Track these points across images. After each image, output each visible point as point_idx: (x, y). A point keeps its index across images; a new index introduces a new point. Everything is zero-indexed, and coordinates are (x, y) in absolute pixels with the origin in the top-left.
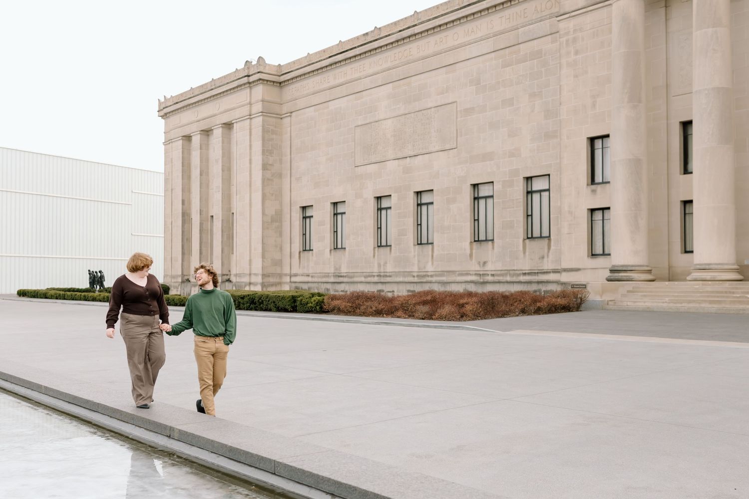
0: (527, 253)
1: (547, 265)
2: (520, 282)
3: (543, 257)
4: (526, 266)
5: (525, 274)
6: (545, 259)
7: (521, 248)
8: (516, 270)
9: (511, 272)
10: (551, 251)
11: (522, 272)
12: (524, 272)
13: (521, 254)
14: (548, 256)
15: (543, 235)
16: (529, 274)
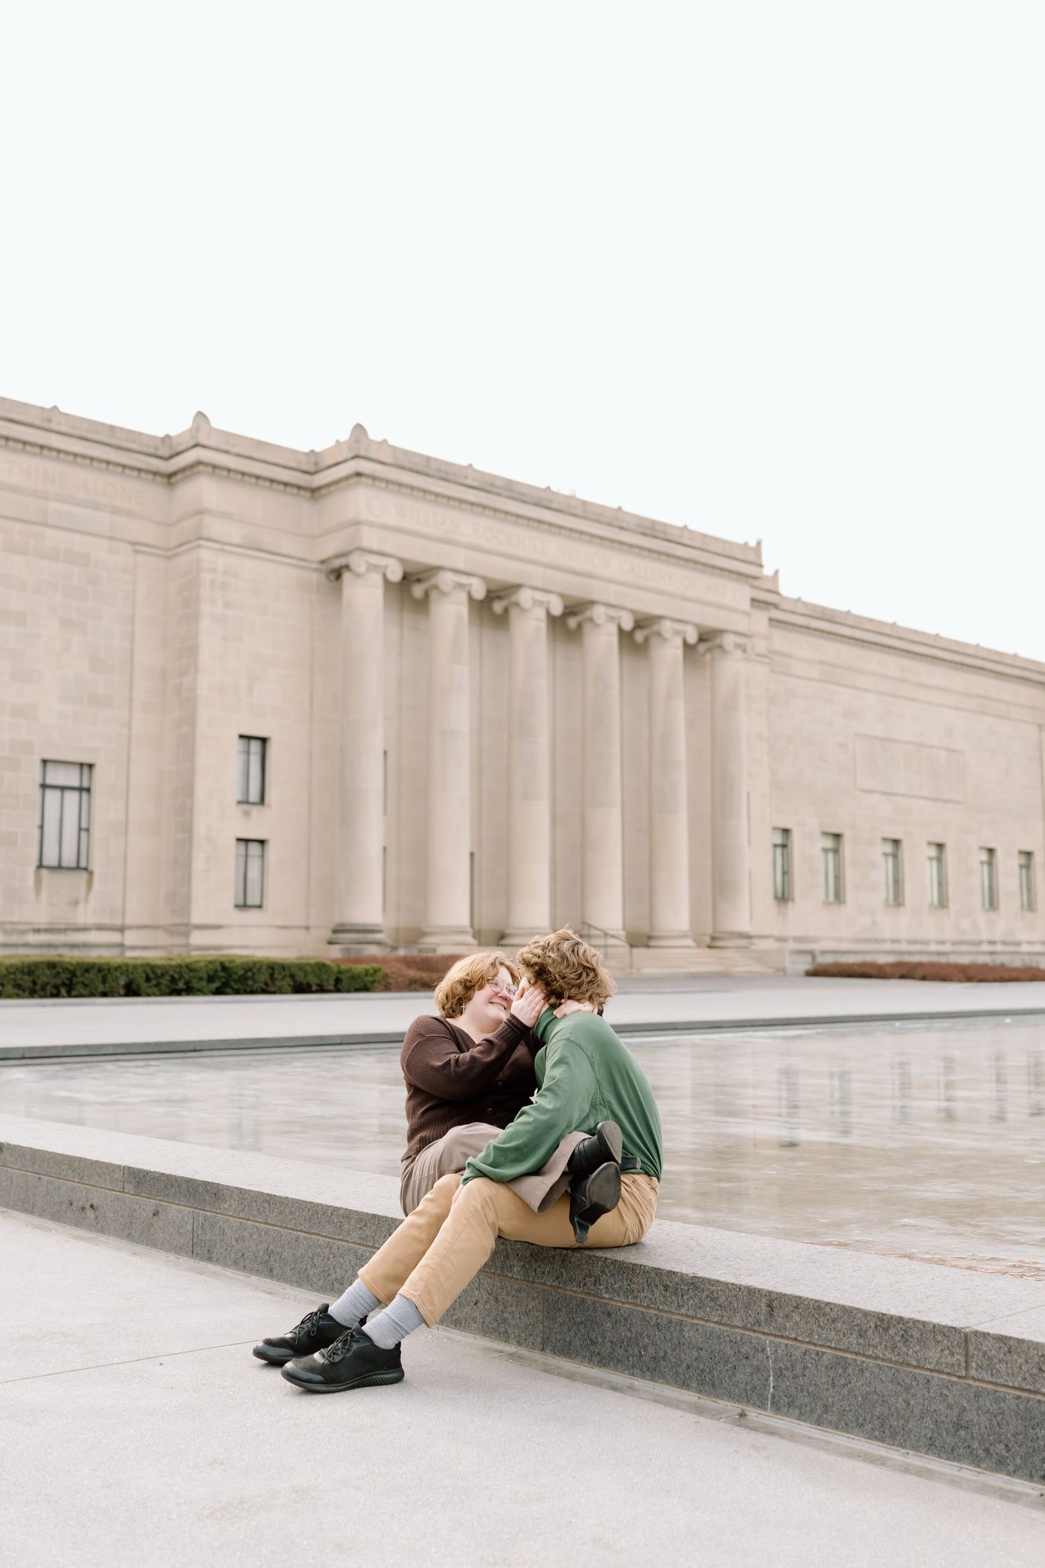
0: (44, 894)
1: (85, 916)
2: (27, 945)
3: (76, 903)
4: (42, 917)
5: (38, 931)
6: (81, 907)
7: (31, 882)
8: (19, 923)
9: (8, 927)
10: (93, 894)
11: (30, 927)
12: (36, 927)
13: (31, 895)
14: (86, 901)
15: (65, 864)
16: (47, 931)
